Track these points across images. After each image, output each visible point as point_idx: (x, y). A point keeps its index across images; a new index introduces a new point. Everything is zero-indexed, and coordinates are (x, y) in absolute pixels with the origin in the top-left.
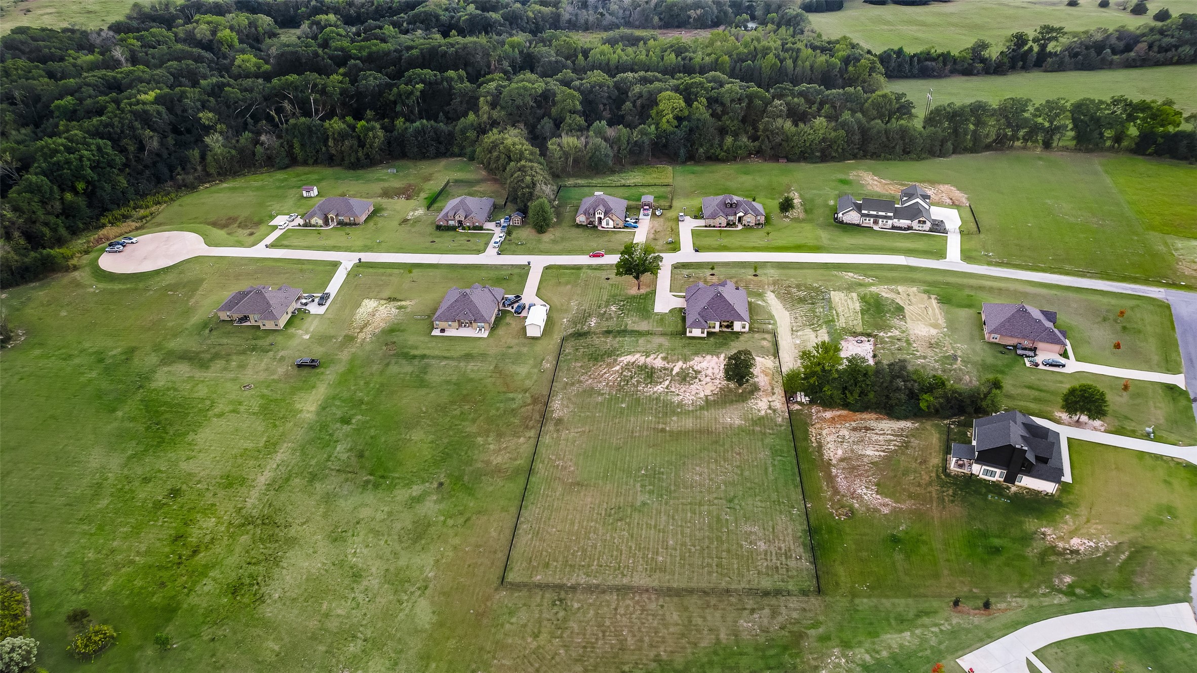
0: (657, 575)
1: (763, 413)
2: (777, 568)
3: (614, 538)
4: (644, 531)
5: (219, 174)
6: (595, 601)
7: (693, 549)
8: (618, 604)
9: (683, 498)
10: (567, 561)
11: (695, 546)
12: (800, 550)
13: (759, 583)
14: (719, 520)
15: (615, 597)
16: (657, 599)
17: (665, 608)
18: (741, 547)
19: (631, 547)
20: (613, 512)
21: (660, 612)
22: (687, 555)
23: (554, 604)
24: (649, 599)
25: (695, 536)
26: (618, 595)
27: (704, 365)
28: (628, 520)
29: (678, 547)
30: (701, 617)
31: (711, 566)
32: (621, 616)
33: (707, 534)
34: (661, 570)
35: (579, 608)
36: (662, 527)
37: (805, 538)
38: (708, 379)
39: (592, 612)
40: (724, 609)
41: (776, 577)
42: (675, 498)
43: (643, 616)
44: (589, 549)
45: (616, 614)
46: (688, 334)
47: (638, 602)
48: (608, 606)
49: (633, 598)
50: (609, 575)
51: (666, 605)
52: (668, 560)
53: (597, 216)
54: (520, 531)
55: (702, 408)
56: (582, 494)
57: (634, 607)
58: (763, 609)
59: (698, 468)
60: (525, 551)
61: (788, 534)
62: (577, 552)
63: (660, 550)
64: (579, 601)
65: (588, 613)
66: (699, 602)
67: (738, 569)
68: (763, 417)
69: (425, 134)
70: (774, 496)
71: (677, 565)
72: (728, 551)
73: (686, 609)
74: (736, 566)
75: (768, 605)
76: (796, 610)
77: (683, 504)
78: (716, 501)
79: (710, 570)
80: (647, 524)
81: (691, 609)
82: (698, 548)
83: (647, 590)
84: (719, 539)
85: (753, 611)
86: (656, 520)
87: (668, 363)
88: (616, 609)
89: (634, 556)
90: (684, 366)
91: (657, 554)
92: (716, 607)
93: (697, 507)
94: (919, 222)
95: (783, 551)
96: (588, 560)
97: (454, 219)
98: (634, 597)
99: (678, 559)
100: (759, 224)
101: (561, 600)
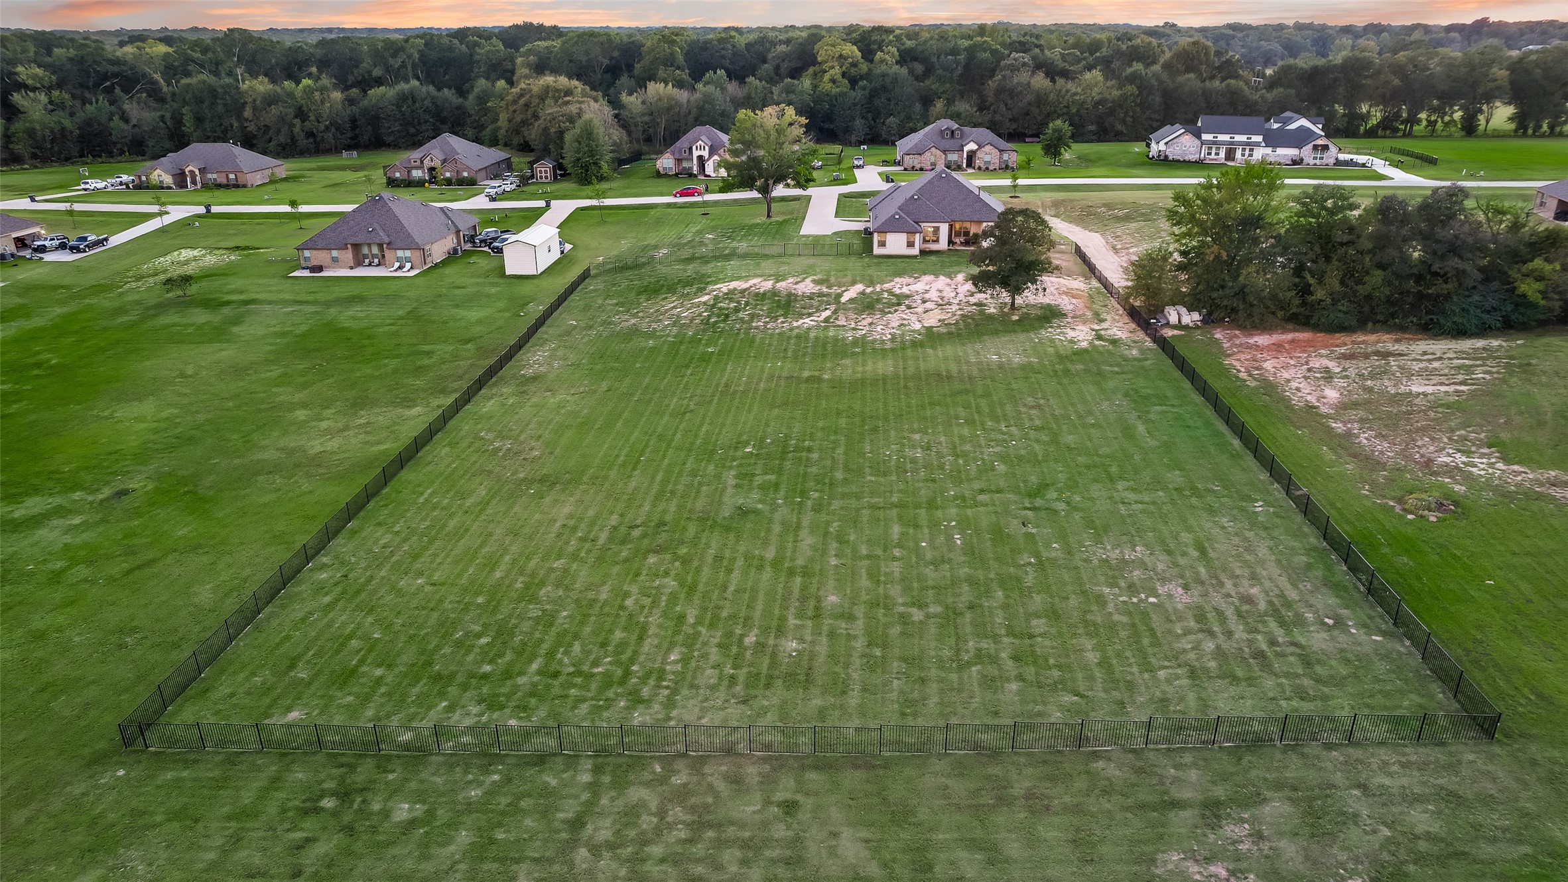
0: (772, 698)
1: (1085, 344)
2: (1259, 655)
3: (627, 595)
4: (736, 575)
5: (34, 156)
6: (491, 793)
7: (917, 615)
8: (591, 804)
9: (872, 494)
10: (429, 663)
11: (921, 606)
12: (1327, 600)
13: (1204, 704)
14: (999, 534)
15: (586, 778)
16: (768, 781)
17: (804, 816)
18: (1100, 600)
19: (682, 617)
20: (636, 533)
21: (780, 831)
22: (895, 630)
23: (311, 810)
24: (736, 780)
25: (921, 578)
26: (597, 770)
27: (919, 286)
28: (683, 551)
29: (860, 611)
30: (973, 844)
31: (994, 660)
32: (595, 850)
33: (964, 571)
34: (791, 679)
35: (412, 823)
36: (800, 562)
37: (1329, 568)
38: (929, 305)
39: (464, 837)
40: (1077, 810)
41: (1269, 683)
42: (844, 496)
43: (699, 850)
44: (525, 626)
45: (573, 844)
46: (877, 251)
47: (682, 795)
48: (545, 813)
49: (663, 780)
50: (580, 700)
51: (807, 803)
52: (822, 649)
53: (696, 153)
54: (302, 587)
55: (915, 344)
56: (548, 500)
57: (661, 813)
58: (1258, 799)
59: (917, 437)
60: (288, 637)
61: (1262, 563)
62: (479, 636)
63: (792, 621)
64: (419, 796)
65: (448, 841)
66: (958, 787)
67: (1104, 663)
68: (1085, 351)
69: (414, 102)
70: (1175, 478)
71: (857, 662)
72: (1054, 615)
73: (902, 816)
74: (1092, 657)
75: (1279, 786)
76: (1419, 799)
77: (872, 507)
78: (981, 498)
79: (993, 671)
80: (747, 557)
81: (923, 814)
82: (934, 609)
83: (729, 751)
84: (1011, 584)
85: (1213, 811)
86: (781, 548)
87: (829, 287)
88: (577, 824)
89: (690, 642)
90: (869, 290)
91: (780, 631)
92: (1037, 805)
93: (922, 512)
94: (1315, 147)
95: (1262, 606)
96: (509, 656)
97: (421, 167)
98: (669, 771)
99: (859, 644)
100: (1007, 167)
101: (344, 795)
